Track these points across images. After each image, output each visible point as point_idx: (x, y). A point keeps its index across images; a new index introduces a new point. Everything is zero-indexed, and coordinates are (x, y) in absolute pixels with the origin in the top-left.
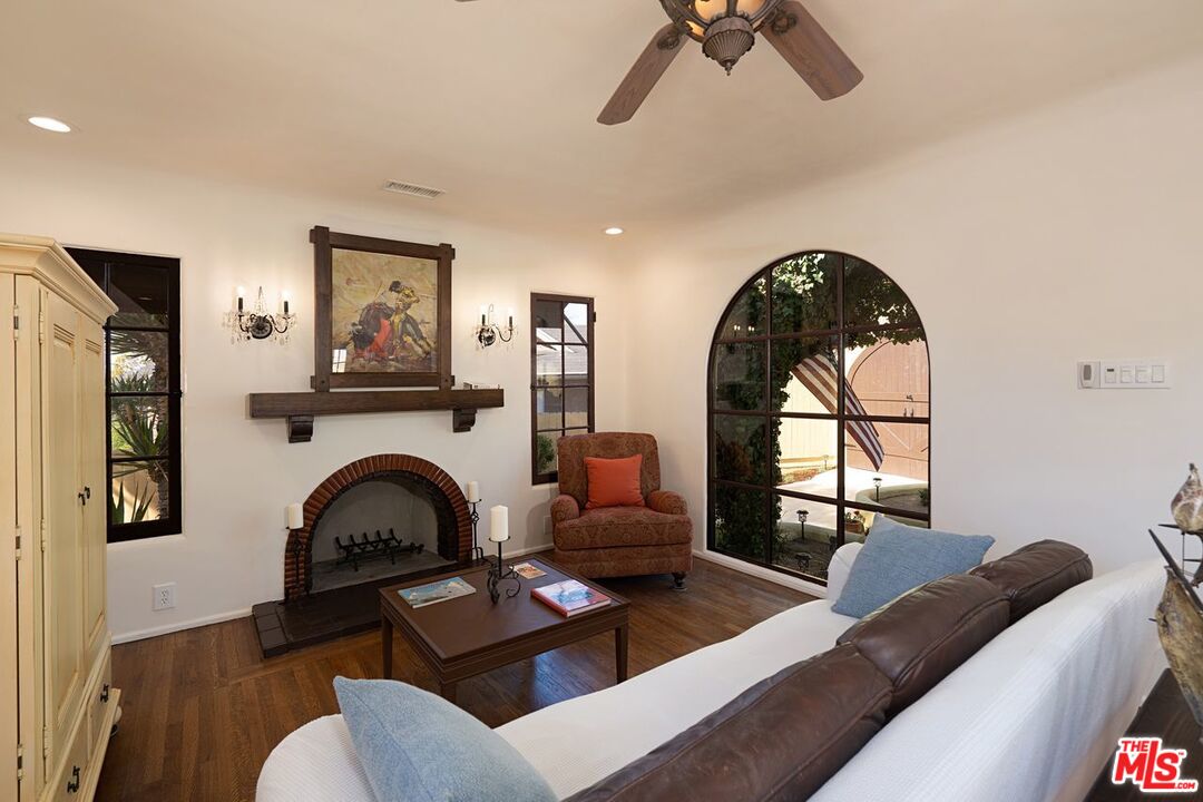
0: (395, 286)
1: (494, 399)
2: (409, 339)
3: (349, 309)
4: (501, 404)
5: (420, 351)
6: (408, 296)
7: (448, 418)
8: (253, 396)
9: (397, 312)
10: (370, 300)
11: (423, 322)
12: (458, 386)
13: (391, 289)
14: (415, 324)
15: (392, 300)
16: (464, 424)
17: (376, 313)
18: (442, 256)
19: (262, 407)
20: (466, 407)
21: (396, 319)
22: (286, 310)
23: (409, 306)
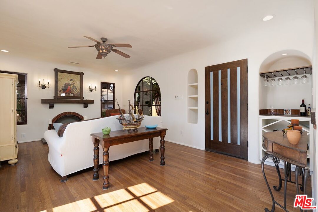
0: (71, 80)
1: (92, 102)
2: (74, 90)
3: (62, 84)
4: (93, 103)
5: (76, 92)
6: (74, 82)
7: (83, 105)
8: (42, 99)
9: (72, 84)
10: (66, 82)
11: (77, 87)
12: (85, 99)
13: (70, 80)
14: (75, 87)
15: (71, 82)
16: (86, 107)
17: (67, 85)
18: (81, 74)
19: (44, 101)
20: (86, 103)
21: (71, 86)
22: (49, 84)
23: (74, 84)
